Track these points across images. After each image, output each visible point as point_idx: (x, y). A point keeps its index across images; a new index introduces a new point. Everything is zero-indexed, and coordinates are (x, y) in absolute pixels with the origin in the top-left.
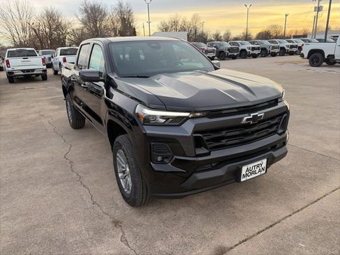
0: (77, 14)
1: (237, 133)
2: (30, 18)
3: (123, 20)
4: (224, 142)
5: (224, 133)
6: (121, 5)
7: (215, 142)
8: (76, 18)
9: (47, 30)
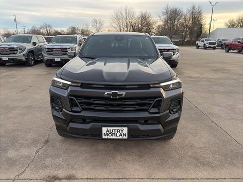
0: (160, 15)
1: (103, 102)
2: (132, 19)
3: (194, 18)
4: (92, 107)
5: (91, 101)
6: (193, 8)
7: (86, 105)
8: (159, 18)
9: (140, 26)
